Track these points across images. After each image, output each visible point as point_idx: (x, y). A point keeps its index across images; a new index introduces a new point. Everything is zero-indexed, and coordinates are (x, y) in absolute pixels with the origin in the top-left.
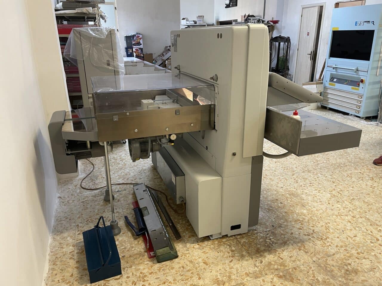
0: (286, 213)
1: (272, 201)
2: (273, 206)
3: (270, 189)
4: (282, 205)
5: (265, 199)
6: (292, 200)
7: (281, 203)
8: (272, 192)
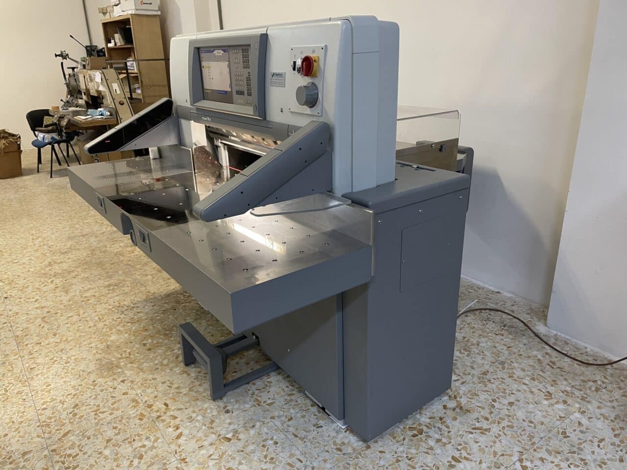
0: (146, 330)
1: (159, 345)
2: (162, 337)
3: (152, 371)
4: (145, 342)
5: (170, 347)
6: (121, 355)
7: (145, 345)
8: (151, 364)
